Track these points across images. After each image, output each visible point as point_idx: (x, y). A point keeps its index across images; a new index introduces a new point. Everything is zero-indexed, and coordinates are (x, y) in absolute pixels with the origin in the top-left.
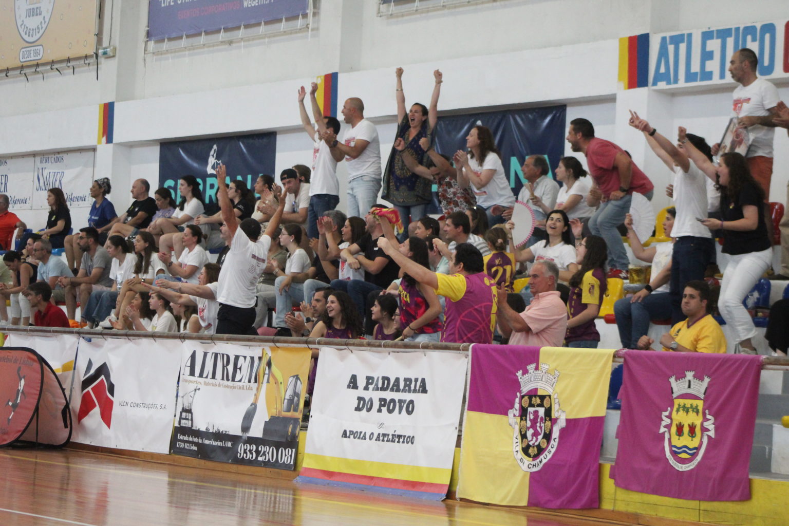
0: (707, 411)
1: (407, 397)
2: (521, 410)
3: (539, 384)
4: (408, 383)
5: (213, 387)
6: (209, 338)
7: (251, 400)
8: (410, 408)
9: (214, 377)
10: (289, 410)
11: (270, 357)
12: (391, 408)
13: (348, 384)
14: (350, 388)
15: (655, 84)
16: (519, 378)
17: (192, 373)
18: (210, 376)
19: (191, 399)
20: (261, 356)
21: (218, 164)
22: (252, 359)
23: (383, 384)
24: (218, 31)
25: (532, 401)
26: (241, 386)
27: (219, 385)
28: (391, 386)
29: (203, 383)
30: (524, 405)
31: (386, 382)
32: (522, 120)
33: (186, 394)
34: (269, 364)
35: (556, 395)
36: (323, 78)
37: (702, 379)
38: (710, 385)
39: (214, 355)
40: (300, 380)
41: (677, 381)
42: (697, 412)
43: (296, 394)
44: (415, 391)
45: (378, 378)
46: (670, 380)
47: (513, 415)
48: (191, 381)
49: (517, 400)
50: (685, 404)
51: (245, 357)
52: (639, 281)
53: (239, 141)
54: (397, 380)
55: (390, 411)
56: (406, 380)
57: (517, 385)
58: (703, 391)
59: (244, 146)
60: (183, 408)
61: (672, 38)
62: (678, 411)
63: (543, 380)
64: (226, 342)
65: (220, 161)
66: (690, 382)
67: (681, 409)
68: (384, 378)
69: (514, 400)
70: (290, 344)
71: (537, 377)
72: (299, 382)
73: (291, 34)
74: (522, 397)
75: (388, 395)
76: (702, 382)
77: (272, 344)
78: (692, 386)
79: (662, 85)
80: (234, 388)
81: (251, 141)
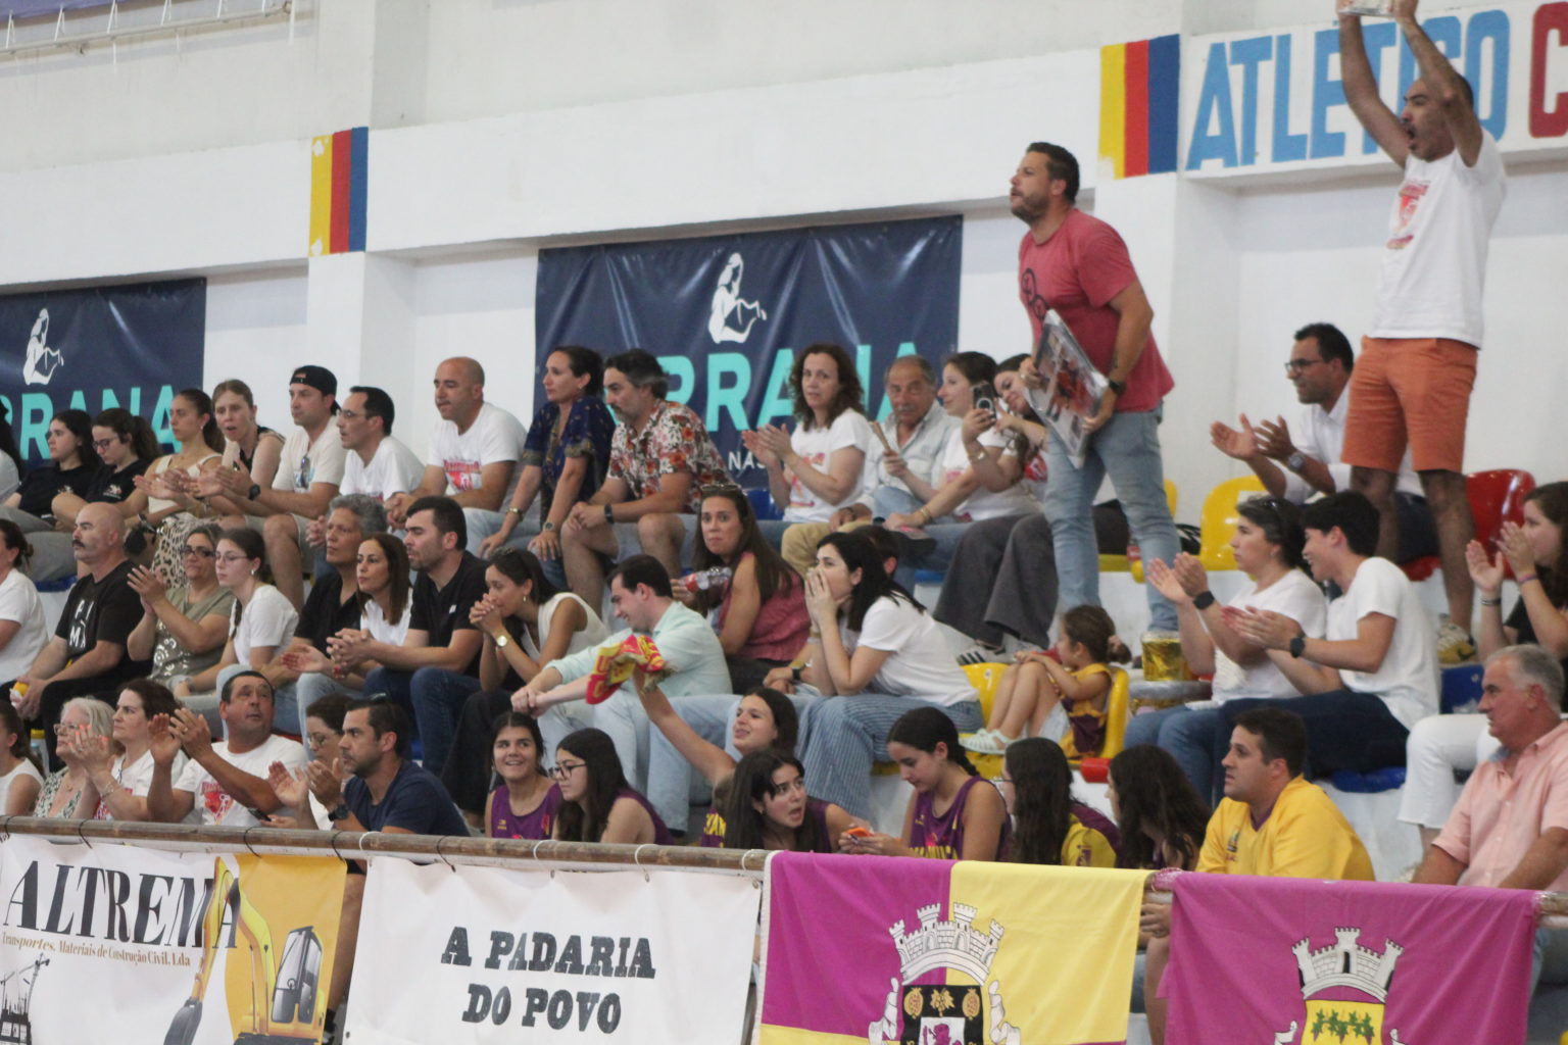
0: (1394, 1033)
1: (602, 985)
2: (903, 1024)
3: (949, 958)
4: (603, 950)
5: (84, 957)
6: (74, 829)
7: (188, 992)
8: (609, 1015)
9: (86, 930)
10: (286, 1018)
11: (236, 881)
12: (559, 1015)
13: (443, 951)
14: (449, 962)
15: (1194, 164)
16: (897, 941)
17: (29, 920)
18: (77, 927)
19: (28, 986)
20: (212, 876)
21: (51, 360)
22: (189, 884)
23: (538, 952)
24: (51, 16)
25: (931, 999)
26: (159, 954)
27: (102, 953)
28: (557, 959)
29: (57, 946)
30: (909, 1012)
31: (545, 947)
32: (848, 253)
33: (13, 974)
34: (234, 898)
35: (995, 985)
36: (329, 142)
37: (1380, 951)
38: (1401, 966)
39: (86, 872)
40: (316, 941)
41: (1313, 955)
42: (1369, 1035)
43: (306, 977)
44: (621, 971)
45: (524, 936)
46: (1295, 951)
47: (880, 1036)
48: (26, 942)
49: (892, 998)
50: (1335, 1015)
51: (169, 880)
52: (1169, 673)
53: (107, 300)
54: (575, 942)
55: (557, 1023)
56: (597, 942)
57: (890, 959)
58: (1383, 980)
59: (121, 314)
60: (5, 1011)
61: (1236, 45)
62: (1317, 1030)
63: (961, 946)
64: (119, 840)
65: (58, 352)
66: (1347, 956)
67: (1325, 1027)
68: (540, 938)
69: (884, 998)
70: (289, 848)
71: (945, 939)
72: (313, 944)
73: (242, 25)
74: (905, 990)
75: (551, 981)
76: (1379, 957)
77: (242, 848)
78: (1353, 968)
79: (1213, 168)
80: (142, 959)
81: (137, 300)
